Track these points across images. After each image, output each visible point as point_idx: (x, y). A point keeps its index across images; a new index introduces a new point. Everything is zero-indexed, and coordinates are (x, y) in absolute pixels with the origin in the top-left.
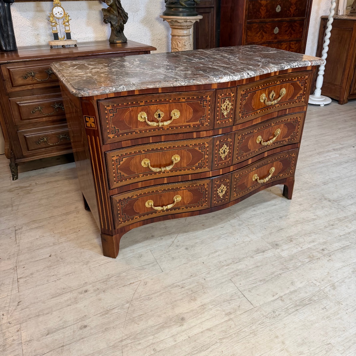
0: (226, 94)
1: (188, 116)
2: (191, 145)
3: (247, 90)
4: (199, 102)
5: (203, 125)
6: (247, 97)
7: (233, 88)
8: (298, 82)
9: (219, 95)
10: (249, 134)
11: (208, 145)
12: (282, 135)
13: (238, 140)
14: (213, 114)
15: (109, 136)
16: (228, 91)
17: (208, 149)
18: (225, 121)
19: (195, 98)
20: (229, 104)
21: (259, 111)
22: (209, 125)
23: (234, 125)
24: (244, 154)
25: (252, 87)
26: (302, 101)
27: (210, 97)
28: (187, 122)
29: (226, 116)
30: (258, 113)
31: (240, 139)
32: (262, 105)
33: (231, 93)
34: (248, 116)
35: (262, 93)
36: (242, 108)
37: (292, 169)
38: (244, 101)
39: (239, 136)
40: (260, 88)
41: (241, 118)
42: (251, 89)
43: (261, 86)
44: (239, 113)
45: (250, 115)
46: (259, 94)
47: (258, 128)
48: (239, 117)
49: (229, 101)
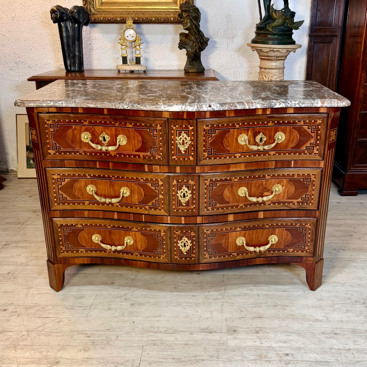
0: (181, 126)
1: (136, 144)
2: (141, 179)
3: (213, 125)
4: (148, 130)
5: (154, 157)
6: (213, 135)
7: (191, 120)
8: (306, 127)
9: (172, 126)
10: (223, 181)
11: (162, 183)
12: (286, 195)
13: (206, 185)
14: (165, 147)
15: (49, 151)
16: (184, 123)
17: (162, 188)
18: (184, 158)
19: (143, 124)
20: (187, 138)
21: (238, 155)
22: (161, 159)
23: (197, 165)
24: (218, 205)
25: (223, 124)
26: (315, 154)
27: (160, 126)
28: (136, 151)
29: (183, 152)
30: (238, 157)
31: (208, 184)
32: (243, 148)
33: (189, 126)
34: (218, 158)
35: (241, 133)
36: (208, 146)
37: (309, 246)
38: (210, 138)
39: (206, 180)
40: (237, 126)
41: (208, 159)
42: (220, 125)
43: (239, 124)
44: (203, 151)
45: (223, 158)
46: (236, 133)
47: (240, 177)
48: (204, 157)
49: (187, 135)
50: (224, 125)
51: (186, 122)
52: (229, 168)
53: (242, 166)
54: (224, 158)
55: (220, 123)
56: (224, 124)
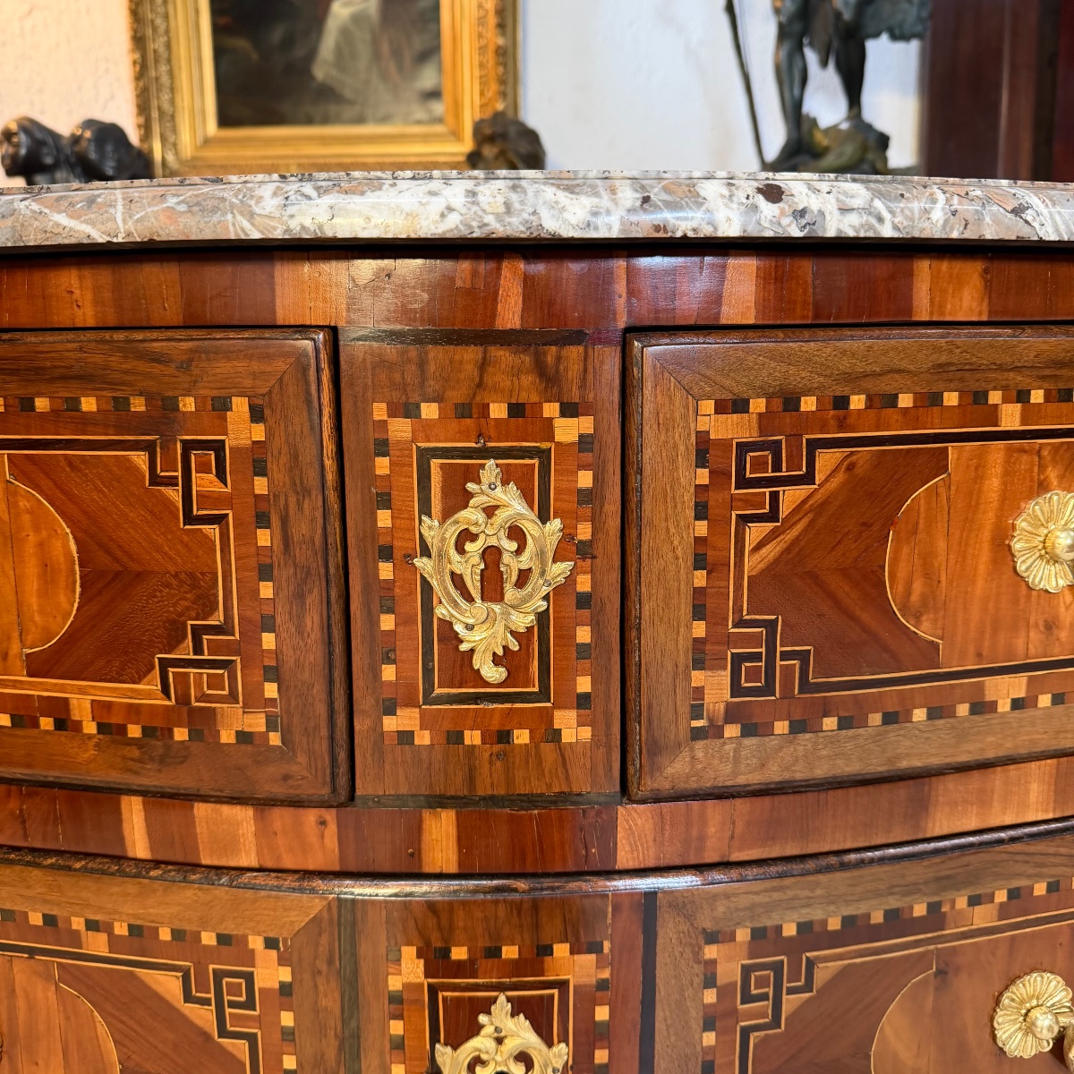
0: (470, 410)
1: (33, 601)
2: (92, 926)
3: (791, 403)
4: (140, 459)
5: (203, 722)
6: (791, 496)
7: (574, 352)
9: (379, 411)
10: (875, 933)
11: (285, 975)
13: (710, 982)
14: (313, 621)
16: (497, 377)
17: (287, 1019)
18: (495, 725)
19: (89, 404)
20: (531, 527)
21: (1005, 690)
22: (275, 739)
23: (625, 797)
25: (884, 386)
27: (257, 415)
28: (39, 666)
29: (493, 673)
30: (1004, 706)
31: (729, 971)
32: (1050, 626)
33: (551, 409)
34: (830, 723)
35: (1042, 487)
36: (738, 609)
38: (755, 532)
39: (712, 938)
40: (1011, 417)
41: (732, 731)
42: (857, 402)
43: (1022, 397)
44: (684, 658)
45: (876, 719)
46: (993, 484)
47: (1015, 884)
48: (697, 712)
49: (527, 496)
50: (892, 400)
51: (516, 372)
52: (921, 807)
53: (1034, 787)
54: (889, 719)
55: (854, 380)
56: (889, 389)
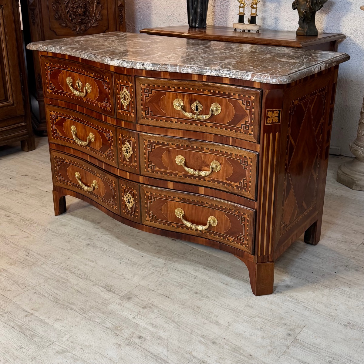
0: (123, 81)
1: (96, 94)
2: (100, 127)
3: (149, 85)
4: (102, 81)
5: (107, 108)
6: (150, 95)
7: (131, 77)
8: (240, 102)
9: (117, 80)
10: (161, 144)
11: (112, 135)
13: (144, 144)
15: (48, 90)
17: (112, 140)
18: (126, 113)
19: (99, 75)
20: (128, 94)
21: (175, 120)
22: (111, 111)
23: (137, 123)
24: (157, 169)
26: (250, 134)
27: (109, 79)
28: (96, 100)
29: (126, 108)
30: (174, 122)
31: (146, 144)
32: (179, 114)
33: (129, 82)
34: (155, 120)
35: (177, 98)
36: (145, 106)
37: (247, 240)
38: (147, 98)
39: (145, 140)
40: (173, 90)
41: (145, 118)
42: (156, 86)
43: (174, 87)
44: (141, 110)
45: (160, 120)
46: (171, 97)
47: (177, 143)
48: (142, 116)
49: (128, 91)
50: (159, 86)
51: (126, 78)
52: (166, 132)
53: (180, 133)
54: (161, 120)
55: (156, 84)
56: (159, 85)
